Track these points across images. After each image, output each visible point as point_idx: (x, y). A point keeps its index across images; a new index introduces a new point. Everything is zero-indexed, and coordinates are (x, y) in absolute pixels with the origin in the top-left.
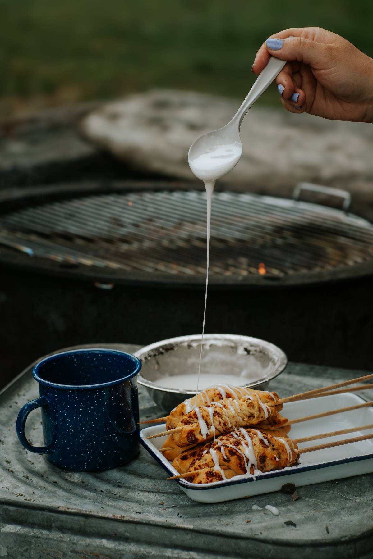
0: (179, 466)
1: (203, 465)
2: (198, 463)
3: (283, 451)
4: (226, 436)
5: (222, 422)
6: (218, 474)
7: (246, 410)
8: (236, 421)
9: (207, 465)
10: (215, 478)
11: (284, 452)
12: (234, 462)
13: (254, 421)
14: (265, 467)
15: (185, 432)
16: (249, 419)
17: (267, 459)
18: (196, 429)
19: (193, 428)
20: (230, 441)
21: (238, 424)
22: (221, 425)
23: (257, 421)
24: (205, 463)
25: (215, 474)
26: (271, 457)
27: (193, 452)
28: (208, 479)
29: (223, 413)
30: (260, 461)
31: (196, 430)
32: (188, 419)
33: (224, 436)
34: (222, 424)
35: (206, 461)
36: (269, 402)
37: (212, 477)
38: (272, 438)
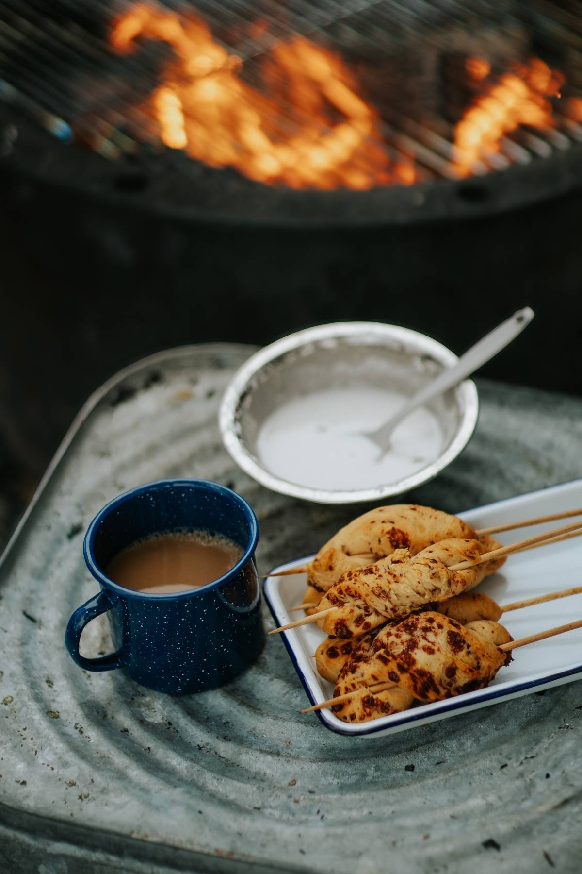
0: (325, 664)
1: (359, 682)
2: (351, 680)
3: (483, 656)
4: (395, 628)
5: (390, 606)
6: (381, 701)
7: (429, 582)
8: (413, 601)
9: (365, 684)
10: (376, 709)
11: (485, 657)
12: (406, 682)
13: (441, 597)
14: (455, 681)
15: (331, 621)
16: (433, 594)
17: (457, 672)
18: (348, 617)
19: (344, 615)
20: (401, 639)
21: (415, 604)
22: (388, 612)
23: (446, 597)
24: (361, 679)
25: (375, 702)
26: (463, 669)
27: (345, 643)
28: (365, 711)
29: (392, 592)
30: (447, 675)
31: (348, 619)
32: (337, 595)
33: (393, 626)
34: (389, 610)
35: (362, 676)
36: (465, 560)
37: (371, 707)
38: (467, 635)
